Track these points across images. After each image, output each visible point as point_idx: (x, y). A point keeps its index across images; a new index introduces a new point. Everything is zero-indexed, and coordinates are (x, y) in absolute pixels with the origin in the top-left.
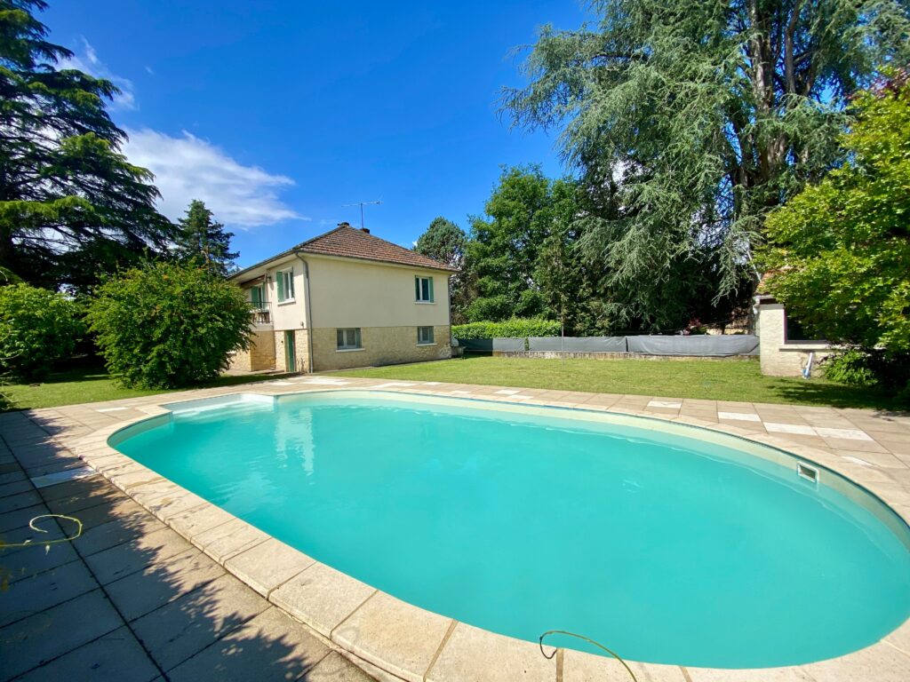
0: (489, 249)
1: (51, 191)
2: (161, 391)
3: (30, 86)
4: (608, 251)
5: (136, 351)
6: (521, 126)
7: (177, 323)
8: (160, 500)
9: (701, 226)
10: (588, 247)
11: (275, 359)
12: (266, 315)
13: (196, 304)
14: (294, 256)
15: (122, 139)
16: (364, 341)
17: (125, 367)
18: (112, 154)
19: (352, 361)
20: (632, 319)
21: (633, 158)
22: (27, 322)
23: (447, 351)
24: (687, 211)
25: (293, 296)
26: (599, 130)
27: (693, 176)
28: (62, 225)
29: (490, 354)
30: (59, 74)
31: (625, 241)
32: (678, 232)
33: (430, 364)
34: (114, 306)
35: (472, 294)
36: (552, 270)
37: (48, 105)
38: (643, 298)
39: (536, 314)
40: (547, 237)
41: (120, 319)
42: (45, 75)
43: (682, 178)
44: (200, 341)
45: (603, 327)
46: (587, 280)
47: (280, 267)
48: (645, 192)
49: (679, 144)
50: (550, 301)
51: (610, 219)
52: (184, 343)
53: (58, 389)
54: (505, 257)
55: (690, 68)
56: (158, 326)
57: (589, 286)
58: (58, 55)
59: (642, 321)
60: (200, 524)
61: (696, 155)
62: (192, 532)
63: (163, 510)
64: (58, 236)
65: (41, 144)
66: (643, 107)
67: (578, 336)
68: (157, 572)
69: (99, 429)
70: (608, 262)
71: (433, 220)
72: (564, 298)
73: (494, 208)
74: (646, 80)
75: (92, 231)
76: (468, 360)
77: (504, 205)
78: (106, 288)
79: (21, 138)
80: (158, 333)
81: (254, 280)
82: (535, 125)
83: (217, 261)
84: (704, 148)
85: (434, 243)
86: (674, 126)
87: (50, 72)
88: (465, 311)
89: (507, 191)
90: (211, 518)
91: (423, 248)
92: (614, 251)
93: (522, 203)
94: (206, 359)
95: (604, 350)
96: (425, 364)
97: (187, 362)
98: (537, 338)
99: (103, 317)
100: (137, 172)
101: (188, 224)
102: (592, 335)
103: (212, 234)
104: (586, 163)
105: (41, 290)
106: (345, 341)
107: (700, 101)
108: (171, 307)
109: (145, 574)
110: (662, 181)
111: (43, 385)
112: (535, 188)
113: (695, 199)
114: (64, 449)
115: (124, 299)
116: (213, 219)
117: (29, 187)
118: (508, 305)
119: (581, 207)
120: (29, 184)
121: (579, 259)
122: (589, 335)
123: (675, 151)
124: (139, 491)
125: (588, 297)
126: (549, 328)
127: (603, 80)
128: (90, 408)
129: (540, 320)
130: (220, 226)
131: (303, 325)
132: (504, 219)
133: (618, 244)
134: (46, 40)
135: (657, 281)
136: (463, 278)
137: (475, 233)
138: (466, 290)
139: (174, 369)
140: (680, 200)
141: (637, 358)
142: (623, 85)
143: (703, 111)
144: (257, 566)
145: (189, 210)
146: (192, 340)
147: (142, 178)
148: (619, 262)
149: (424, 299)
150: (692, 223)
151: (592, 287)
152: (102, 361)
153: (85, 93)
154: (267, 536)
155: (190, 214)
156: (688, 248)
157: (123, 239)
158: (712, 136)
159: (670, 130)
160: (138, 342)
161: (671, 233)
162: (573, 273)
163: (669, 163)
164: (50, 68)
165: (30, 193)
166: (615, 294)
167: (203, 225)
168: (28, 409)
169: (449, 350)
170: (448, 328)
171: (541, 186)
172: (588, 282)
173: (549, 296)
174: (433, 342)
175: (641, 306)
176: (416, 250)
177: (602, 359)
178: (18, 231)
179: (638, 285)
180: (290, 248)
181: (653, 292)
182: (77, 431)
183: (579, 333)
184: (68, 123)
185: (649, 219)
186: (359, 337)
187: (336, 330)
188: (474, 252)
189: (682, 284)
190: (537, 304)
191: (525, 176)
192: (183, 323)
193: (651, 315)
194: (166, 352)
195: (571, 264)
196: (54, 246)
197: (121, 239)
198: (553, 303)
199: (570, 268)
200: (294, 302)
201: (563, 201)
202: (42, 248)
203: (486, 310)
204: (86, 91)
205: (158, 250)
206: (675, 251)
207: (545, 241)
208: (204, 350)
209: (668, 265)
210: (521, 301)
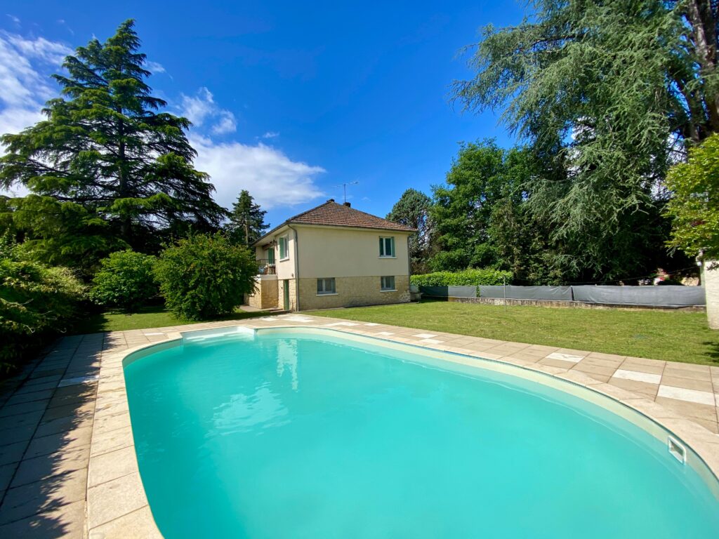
0: (449, 211)
1: (155, 191)
3: (139, 126)
4: (553, 208)
5: (179, 294)
6: (471, 109)
7: (204, 275)
8: (106, 404)
10: (536, 205)
11: (278, 299)
13: (217, 262)
14: (286, 227)
15: (194, 155)
16: (338, 287)
17: (175, 304)
18: (185, 165)
19: (328, 302)
20: (583, 269)
21: (586, 123)
22: (130, 274)
23: (407, 296)
24: (633, 167)
25: (288, 255)
27: (636, 134)
28: (159, 212)
29: (445, 299)
30: (157, 117)
31: (569, 198)
32: (624, 187)
33: (390, 307)
35: (436, 248)
36: (504, 227)
37: (153, 137)
38: (592, 249)
39: (489, 265)
41: (171, 273)
42: (149, 118)
43: (625, 137)
44: (218, 288)
45: (556, 277)
47: (281, 235)
48: (586, 153)
49: (619, 106)
50: (503, 253)
51: (556, 180)
52: (208, 290)
54: (463, 217)
55: (627, 38)
56: (193, 278)
57: (541, 239)
58: (158, 105)
59: (594, 272)
60: (106, 427)
61: (639, 115)
62: (98, 432)
63: (102, 411)
64: (157, 219)
65: (149, 161)
66: (581, 78)
67: (531, 285)
68: (57, 457)
70: (553, 218)
71: (405, 191)
72: (516, 250)
73: (453, 177)
74: (581, 55)
76: (424, 304)
77: (462, 174)
80: (192, 283)
81: (267, 245)
82: (483, 107)
84: (646, 107)
85: (404, 209)
86: (614, 91)
87: (152, 115)
88: (429, 262)
89: (464, 164)
91: (396, 214)
92: (558, 207)
93: (477, 172)
94: (222, 301)
95: (550, 299)
96: (386, 306)
97: (209, 303)
98: (489, 286)
100: (201, 175)
101: (238, 206)
102: (546, 284)
103: (253, 212)
104: (535, 133)
105: (139, 253)
106: (324, 288)
108: (201, 264)
112: (489, 159)
114: (100, 361)
115: (175, 259)
116: (254, 203)
118: (465, 257)
121: (530, 216)
122: (542, 284)
123: (615, 113)
124: (104, 396)
125: (541, 250)
126: (500, 277)
127: (543, 61)
129: (493, 270)
130: (258, 207)
131: (293, 276)
132: (462, 186)
133: (561, 201)
134: (150, 95)
135: (604, 234)
137: (438, 199)
139: (200, 307)
140: (624, 158)
141: (583, 306)
142: (558, 63)
143: (641, 75)
144: (102, 466)
145: (239, 197)
146: (213, 287)
147: (203, 179)
148: (566, 217)
149: (387, 254)
151: (544, 240)
152: (163, 300)
153: (171, 127)
155: (240, 200)
156: (636, 202)
158: (653, 95)
159: (610, 96)
160: (180, 289)
161: (617, 188)
162: (525, 229)
163: (611, 124)
164: (152, 113)
166: (566, 246)
167: (247, 207)
168: (110, 331)
169: (408, 295)
170: (408, 277)
171: (496, 156)
172: (540, 236)
173: (502, 249)
174: (394, 289)
175: (591, 258)
176: (390, 215)
177: (548, 307)
178: (136, 217)
179: (588, 238)
180: (284, 221)
181: (604, 244)
182: (119, 348)
183: (532, 282)
184: (165, 147)
185: (592, 177)
186: (334, 285)
187: (316, 280)
188: (437, 215)
189: (634, 235)
190: (491, 256)
191: (480, 149)
192: (207, 275)
193: (602, 266)
194: (197, 296)
195: (523, 220)
196: (155, 225)
197: (194, 219)
198: (507, 255)
199: (523, 224)
200: (288, 260)
201: (516, 167)
202: (149, 226)
203: (445, 262)
204: (171, 125)
205: (214, 225)
206: (622, 205)
207: (498, 202)
208: (221, 294)
209: (615, 218)
210: (476, 254)
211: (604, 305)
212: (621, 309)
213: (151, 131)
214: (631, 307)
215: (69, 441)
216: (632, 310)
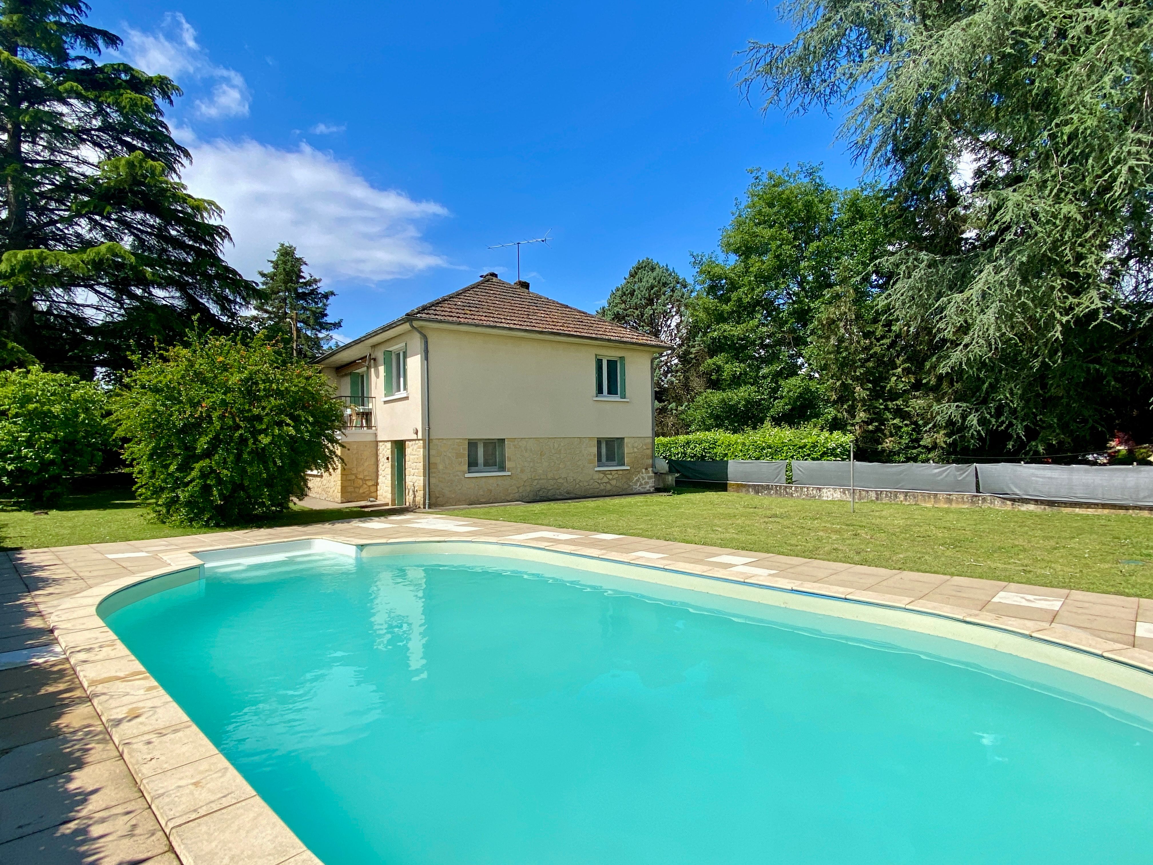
0: (726, 308)
1: (88, 237)
2: (203, 530)
3: (61, 88)
4: (942, 309)
5: (172, 468)
6: (783, 104)
7: (230, 428)
8: (125, 710)
9: (1124, 262)
10: (904, 304)
11: (377, 484)
12: (367, 416)
13: (259, 399)
14: (407, 326)
15: (184, 160)
16: (510, 460)
17: (158, 491)
18: (166, 182)
19: (490, 491)
20: (989, 432)
21: (993, 146)
22: (41, 420)
23: (646, 478)
25: (405, 388)
26: (924, 101)
27: (1105, 172)
28: (99, 284)
29: (722, 486)
30: (101, 70)
31: (974, 291)
32: (1077, 274)
33: (617, 501)
34: (147, 402)
35: (697, 383)
36: (838, 344)
37: (87, 114)
38: (1010, 394)
39: (808, 419)
40: (830, 286)
41: (155, 420)
42: (82, 71)
43: (1084, 178)
44: (261, 455)
45: (935, 446)
46: (904, 362)
47: (387, 344)
48: (1010, 204)
49: (1075, 116)
50: (834, 397)
51: (944, 254)
52: (238, 457)
53: (70, 519)
54: (756, 322)
56: (205, 433)
57: (907, 371)
58: (101, 43)
59: (1010, 437)
60: (163, 758)
61: (1111, 136)
62: (146, 770)
63: (125, 726)
64: (93, 298)
65: (76, 169)
66: (1004, 56)
67: (889, 460)
68: (77, 832)
69: (97, 585)
70: (939, 331)
71: (635, 264)
72: (860, 392)
73: (737, 239)
74: (1008, 11)
75: (139, 292)
76: (683, 496)
77: (755, 235)
78: (141, 375)
79: (50, 162)
80: (203, 443)
81: (352, 364)
82: (807, 101)
83: (309, 333)
84: (1126, 121)
85: (634, 300)
86: (1066, 85)
87: (89, 67)
88: (682, 412)
89: (760, 213)
90: (185, 749)
91: (616, 309)
92: (951, 310)
93: (785, 232)
94: (269, 484)
95: (932, 489)
96: (608, 500)
97: (241, 487)
98: (810, 462)
99: (132, 416)
100: (199, 207)
101: (272, 279)
102: (915, 460)
103: (304, 293)
104: (902, 159)
105: (61, 375)
106: (481, 459)
107: (1113, 40)
108: (223, 402)
109: (58, 834)
110: (1042, 185)
111: (54, 513)
112: (808, 206)
113: (1111, 214)
114: (39, 614)
115: (163, 390)
116: (306, 273)
117: (58, 229)
118: (758, 403)
119: (892, 235)
120: (59, 225)
121: (889, 324)
122: (908, 460)
123: (1067, 129)
124: (105, 691)
125: (906, 392)
126: (831, 445)
127: (929, 17)
128: (98, 552)
129: (815, 431)
130: (316, 281)
131: (417, 433)
132: (754, 258)
133: (958, 297)
134: (84, 21)
135: (1036, 364)
136: (684, 358)
137: (704, 282)
138: (687, 378)
139: (221, 494)
140: (1079, 217)
141: (998, 503)
142: (964, 22)
143: (1121, 57)
144: (214, 844)
145: (274, 258)
146: (249, 453)
147: (205, 215)
148: (964, 329)
149: (609, 393)
150: (1108, 256)
151: (914, 374)
152: (129, 480)
153: (133, 96)
154: (250, 791)
155: (276, 265)
156: (1098, 304)
157: (179, 303)
158: (1140, 99)
159: (1058, 95)
160: (177, 455)
161: (1063, 276)
162: (877, 349)
163: (1057, 151)
164: (88, 61)
165: (62, 239)
166: (957, 386)
167: (291, 281)
168: (18, 549)
169: (649, 478)
170: (650, 441)
171: (821, 201)
172: (907, 365)
173: (832, 389)
174: (623, 465)
175: (1007, 409)
176: (604, 313)
177: (929, 505)
178: (43, 293)
179: (1000, 372)
180: (402, 315)
181: (1030, 384)
182: (66, 587)
183: (889, 455)
184: (114, 139)
185: (1019, 252)
186: (503, 455)
187: (467, 442)
188: (702, 315)
189: (1089, 369)
190: (811, 402)
191: (792, 185)
192: (238, 427)
193: (1026, 427)
194: (213, 471)
195: (873, 333)
196: (89, 313)
197: (177, 303)
198: (841, 400)
199: (873, 340)
200: (406, 398)
201: (860, 226)
202: (73, 316)
203: (718, 411)
204: (136, 92)
205: (224, 319)
206: (1071, 308)
207: (827, 294)
208: (267, 469)
209: (1058, 334)
210: (782, 397)
211: (1037, 502)
212: (1069, 510)
213: (86, 100)
214: (1088, 505)
215: (84, 797)
216: (1090, 511)
